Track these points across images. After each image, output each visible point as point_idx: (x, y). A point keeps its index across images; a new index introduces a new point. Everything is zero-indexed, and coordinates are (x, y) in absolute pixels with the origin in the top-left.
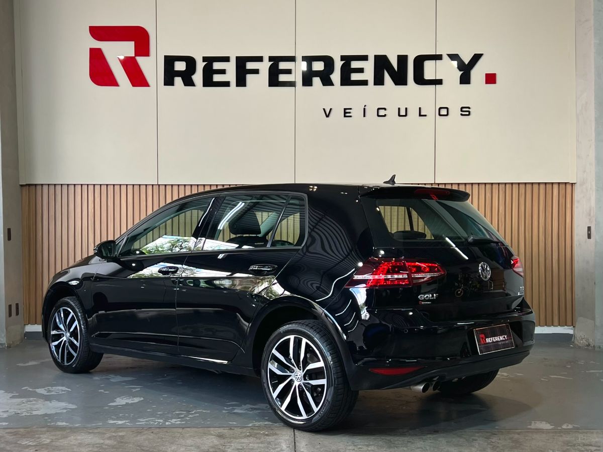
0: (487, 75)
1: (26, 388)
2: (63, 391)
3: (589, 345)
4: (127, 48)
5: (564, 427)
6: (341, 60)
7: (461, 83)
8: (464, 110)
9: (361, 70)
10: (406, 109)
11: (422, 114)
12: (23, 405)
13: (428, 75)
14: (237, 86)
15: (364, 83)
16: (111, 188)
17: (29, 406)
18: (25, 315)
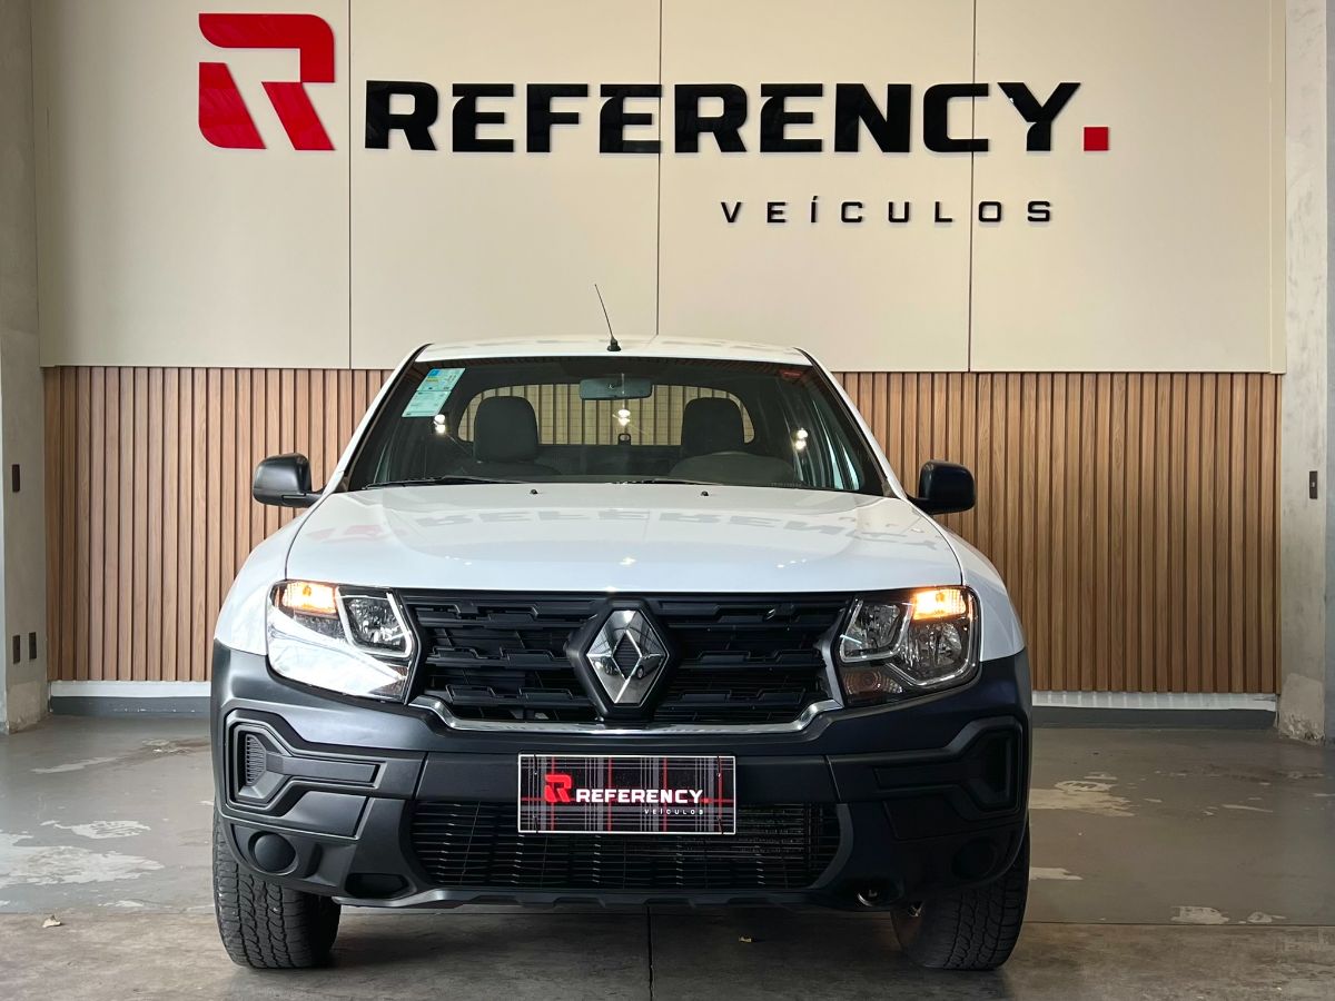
0: (1088, 131)
1: (49, 823)
2: (133, 830)
3: (1310, 736)
4: (284, 64)
5: (1253, 919)
6: (763, 95)
7: (1030, 148)
8: (1036, 207)
9: (806, 118)
10: (907, 205)
11: (943, 216)
12: (42, 861)
13: (957, 130)
14: (529, 150)
15: (814, 146)
16: (244, 378)
17: (57, 863)
18: (51, 658)
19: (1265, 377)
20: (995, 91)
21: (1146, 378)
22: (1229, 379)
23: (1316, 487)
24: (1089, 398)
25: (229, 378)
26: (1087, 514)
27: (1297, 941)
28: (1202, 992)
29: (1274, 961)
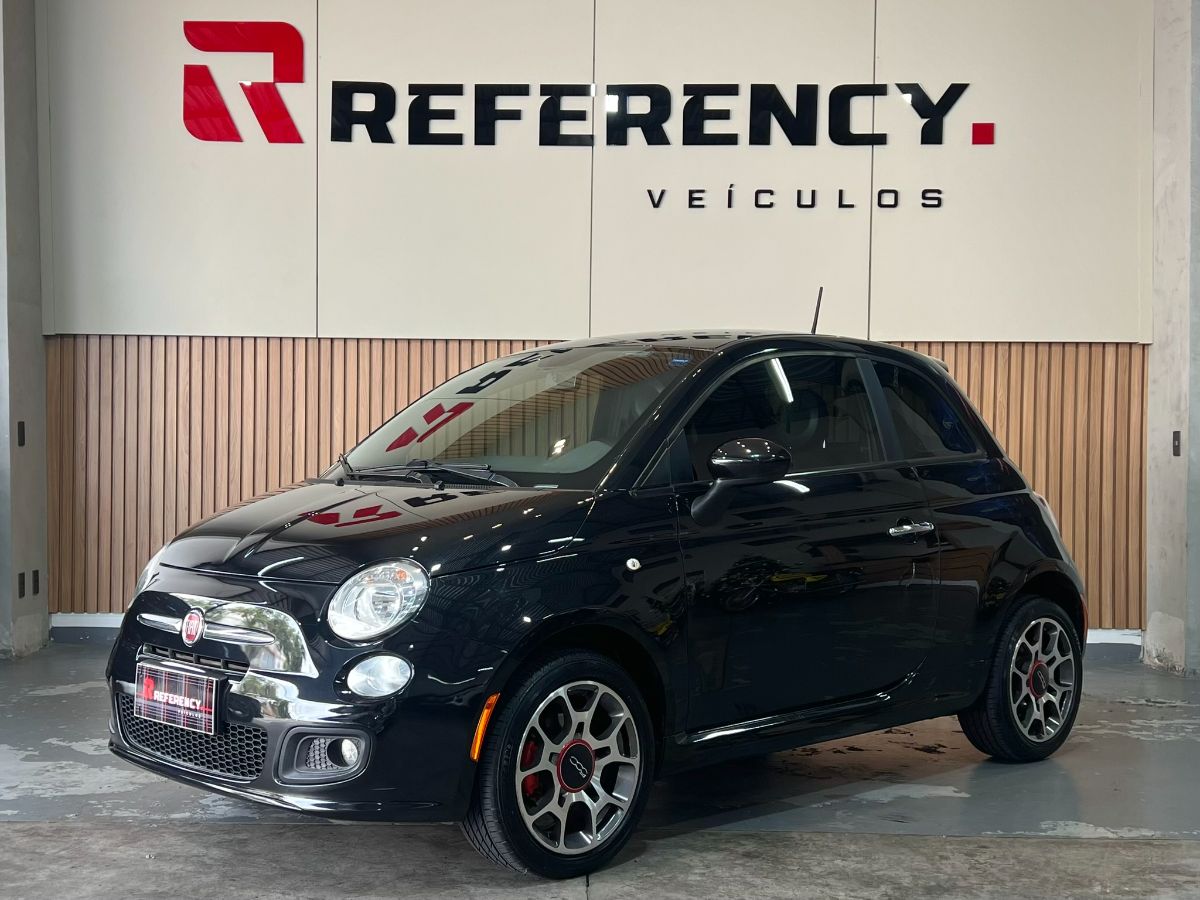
0: (976, 127)
1: (51, 740)
3: (1172, 668)
4: (259, 66)
6: (685, 94)
7: (922, 143)
8: (929, 195)
9: (724, 115)
10: (813, 192)
11: (845, 203)
12: (47, 774)
13: (859, 125)
14: (477, 143)
15: (731, 140)
16: (223, 345)
17: (59, 777)
18: (51, 593)
19: (1133, 346)
20: (893, 90)
21: (1027, 348)
22: (1101, 349)
23: (1179, 446)
24: (975, 365)
25: (210, 345)
27: (1163, 853)
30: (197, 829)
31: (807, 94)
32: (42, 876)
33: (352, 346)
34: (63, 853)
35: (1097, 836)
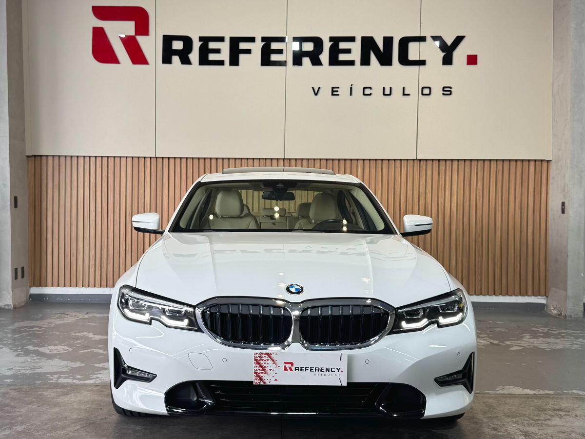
0: (468, 56)
1: (30, 347)
2: (64, 350)
3: (560, 315)
4: (128, 28)
5: (536, 392)
6: (330, 41)
7: (444, 64)
8: (446, 89)
9: (348, 51)
10: (391, 88)
11: (406, 93)
12: (27, 363)
13: (412, 56)
14: (230, 65)
15: (351, 63)
16: (111, 161)
17: (33, 364)
18: (30, 277)
19: (543, 161)
20: (429, 39)
21: (492, 162)
22: (527, 162)
23: (564, 209)
24: (467, 170)
25: (105, 160)
26: (466, 220)
27: (554, 401)
28: (514, 423)
29: (545, 410)
30: (97, 388)
31: (388, 41)
32: (23, 411)
33: (172, 161)
34: (34, 400)
35: (524, 393)
